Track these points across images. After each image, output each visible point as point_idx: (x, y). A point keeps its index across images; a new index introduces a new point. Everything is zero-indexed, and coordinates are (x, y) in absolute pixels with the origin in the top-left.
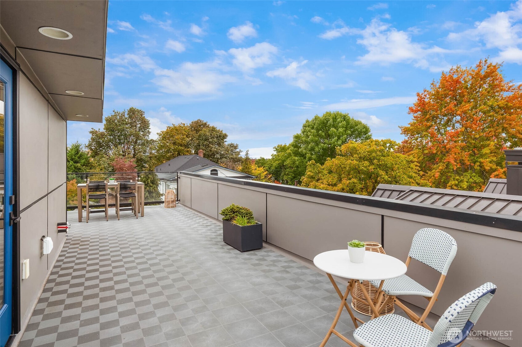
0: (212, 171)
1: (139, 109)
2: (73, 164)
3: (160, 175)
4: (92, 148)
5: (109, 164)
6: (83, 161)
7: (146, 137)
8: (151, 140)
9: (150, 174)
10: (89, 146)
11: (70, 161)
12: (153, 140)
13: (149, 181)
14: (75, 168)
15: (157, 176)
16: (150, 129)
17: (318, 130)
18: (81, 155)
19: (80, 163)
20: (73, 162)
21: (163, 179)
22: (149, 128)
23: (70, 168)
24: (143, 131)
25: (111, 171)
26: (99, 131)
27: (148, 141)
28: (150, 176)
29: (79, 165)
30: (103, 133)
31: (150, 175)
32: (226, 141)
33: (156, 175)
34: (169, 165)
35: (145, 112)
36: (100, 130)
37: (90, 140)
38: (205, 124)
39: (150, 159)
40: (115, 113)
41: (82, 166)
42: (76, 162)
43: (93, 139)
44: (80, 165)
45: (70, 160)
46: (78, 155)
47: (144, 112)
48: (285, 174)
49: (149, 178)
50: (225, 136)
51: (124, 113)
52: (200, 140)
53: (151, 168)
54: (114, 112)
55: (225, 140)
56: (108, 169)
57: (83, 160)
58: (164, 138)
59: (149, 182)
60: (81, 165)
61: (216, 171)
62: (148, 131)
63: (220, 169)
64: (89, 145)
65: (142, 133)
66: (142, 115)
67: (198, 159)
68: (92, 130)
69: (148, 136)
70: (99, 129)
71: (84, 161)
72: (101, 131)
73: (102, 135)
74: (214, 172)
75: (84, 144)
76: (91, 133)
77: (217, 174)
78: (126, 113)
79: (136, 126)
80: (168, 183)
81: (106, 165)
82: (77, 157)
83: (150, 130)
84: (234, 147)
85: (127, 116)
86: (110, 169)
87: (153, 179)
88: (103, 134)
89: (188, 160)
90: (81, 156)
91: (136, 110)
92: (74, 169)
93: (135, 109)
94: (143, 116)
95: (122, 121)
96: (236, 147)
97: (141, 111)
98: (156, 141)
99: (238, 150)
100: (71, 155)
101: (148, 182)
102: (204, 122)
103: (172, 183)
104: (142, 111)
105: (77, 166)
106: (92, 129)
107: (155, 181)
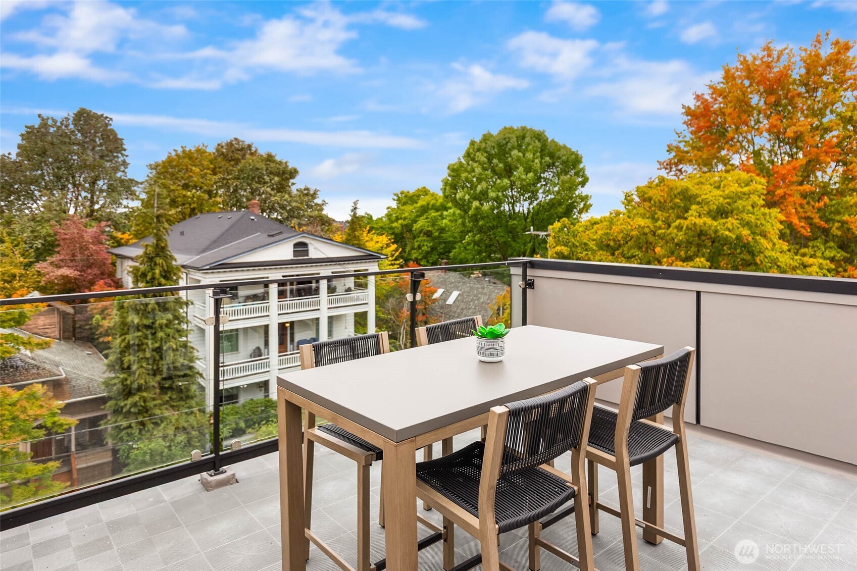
0: (296, 245)
3: (180, 259)
7: (121, 174)
9: (157, 255)
13: (157, 271)
15: (175, 260)
17: (490, 158)
21: (187, 268)
28: (159, 260)
31: (158, 258)
32: (293, 184)
33: (172, 258)
38: (249, 146)
39: (159, 221)
47: (109, 119)
48: (413, 248)
50: (293, 173)
51: (66, 121)
52: (243, 179)
53: (160, 242)
55: (292, 181)
59: (157, 276)
61: (304, 245)
62: (122, 162)
63: (313, 242)
66: (106, 125)
67: (253, 220)
69: (123, 171)
74: (301, 248)
77: (306, 253)
78: (70, 122)
80: (196, 275)
83: (128, 160)
84: (308, 195)
85: (72, 127)
87: (168, 268)
88: (18, 165)
89: (229, 223)
94: (108, 128)
96: (314, 196)
99: (317, 201)
101: (154, 274)
102: (246, 143)
103: (207, 276)
104: (106, 118)
107: (170, 272)
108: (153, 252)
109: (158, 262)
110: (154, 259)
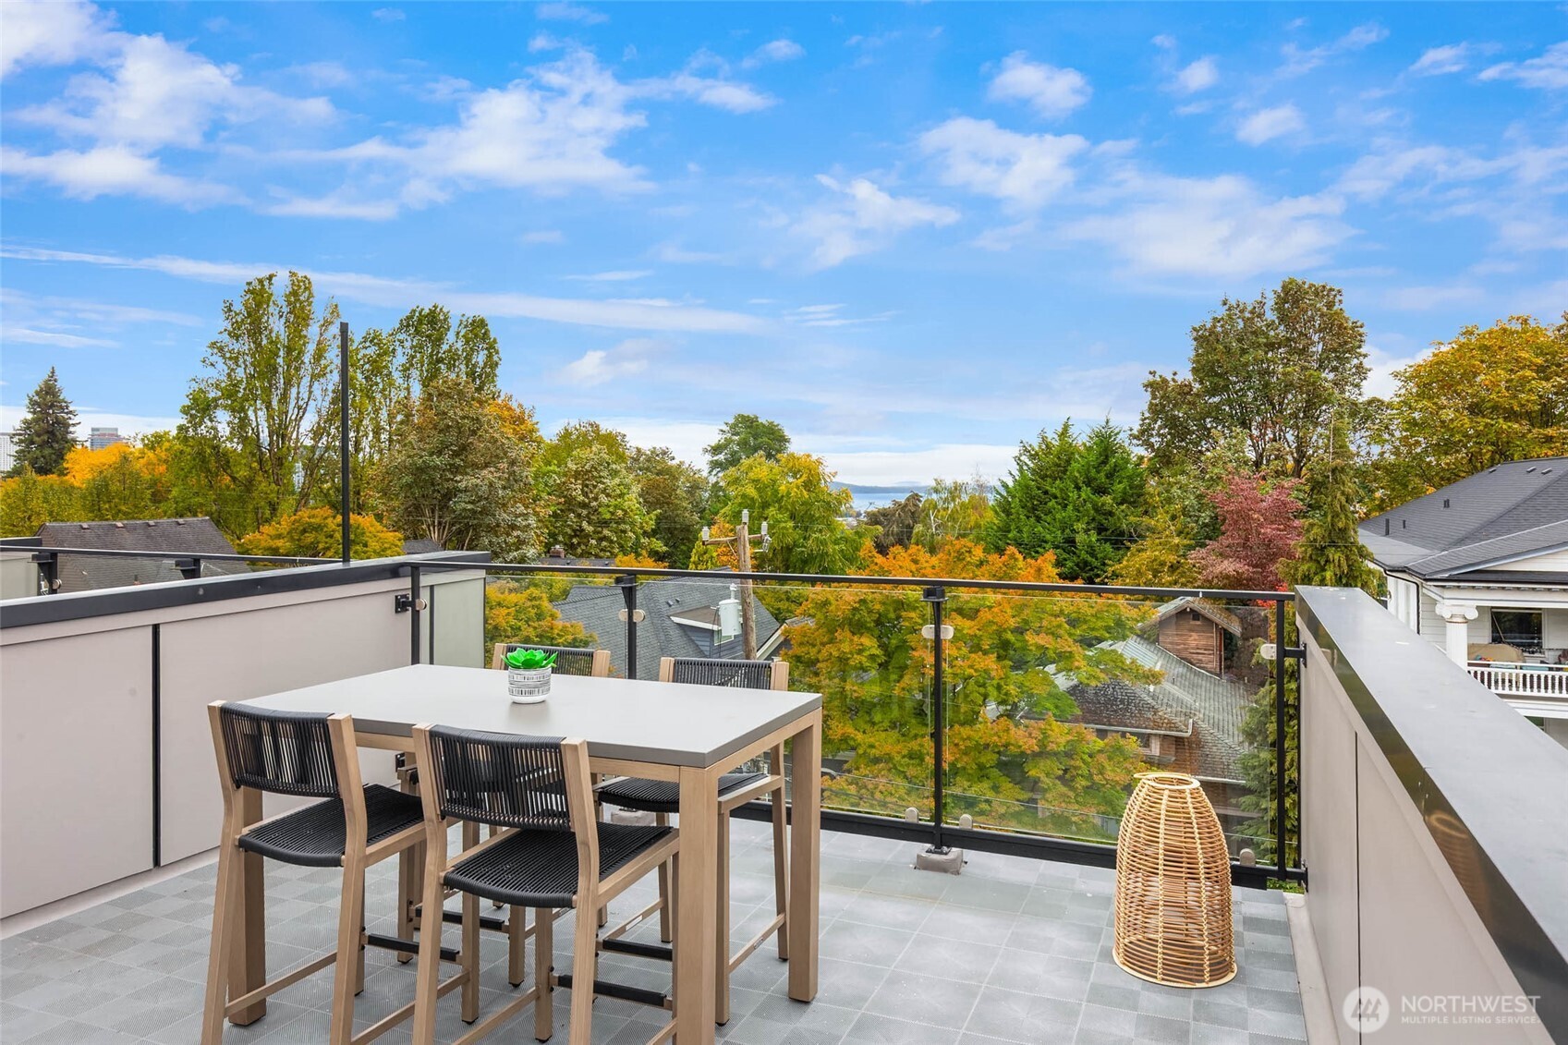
1: (1319, 283)
2: (1089, 498)
4: (1152, 440)
5: (1199, 497)
6: (1121, 486)
7: (1350, 394)
8: (1370, 402)
9: (1333, 544)
10: (1143, 435)
11: (1081, 485)
12: (1379, 401)
14: (1096, 509)
16: (1365, 356)
18: (1116, 466)
19: (1109, 494)
20: (1092, 488)
21: (1403, 570)
22: (1362, 350)
23: (1081, 509)
24: (1334, 369)
25: (1207, 521)
26: (1174, 380)
27: (1356, 405)
28: (1334, 554)
29: (1108, 499)
30: (1186, 385)
31: (1333, 550)
34: (1447, 504)
35: (1343, 292)
36: (1176, 378)
37: (1147, 415)
40: (1229, 309)
41: (1118, 504)
42: (1101, 491)
43: (1156, 411)
44: (1111, 501)
45: (1084, 482)
46: (1107, 467)
47: (1339, 291)
49: (1327, 561)
51: (1262, 304)
53: (1336, 520)
54: (1226, 307)
56: (1199, 517)
57: (1120, 483)
58: (1425, 391)
59: (1329, 582)
60: (1114, 499)
62: (1359, 367)
64: (1142, 432)
65: (1331, 376)
66: (1330, 305)
68: (1151, 378)
69: (1357, 386)
70: (1175, 374)
71: (1125, 488)
72: (1180, 379)
73: (1184, 390)
75: (1127, 428)
76: (1149, 389)
78: (1270, 302)
79: (1304, 351)
80: (1430, 590)
81: (1191, 501)
82: (1102, 474)
83: (1367, 363)
85: (1271, 316)
86: (1205, 517)
87: (1351, 570)
88: (1186, 389)
90: (1116, 469)
91: (1306, 286)
92: (1092, 512)
93: (1304, 283)
94: (1335, 308)
95: (1252, 336)
97: (1324, 287)
98: (1390, 406)
100: (1085, 468)
101: (1324, 578)
103: (1447, 594)
104: (1331, 290)
105: (1103, 505)
106: (1151, 373)
107: (1357, 577)
108: (1323, 537)
109: (1331, 556)
110: (1326, 552)
